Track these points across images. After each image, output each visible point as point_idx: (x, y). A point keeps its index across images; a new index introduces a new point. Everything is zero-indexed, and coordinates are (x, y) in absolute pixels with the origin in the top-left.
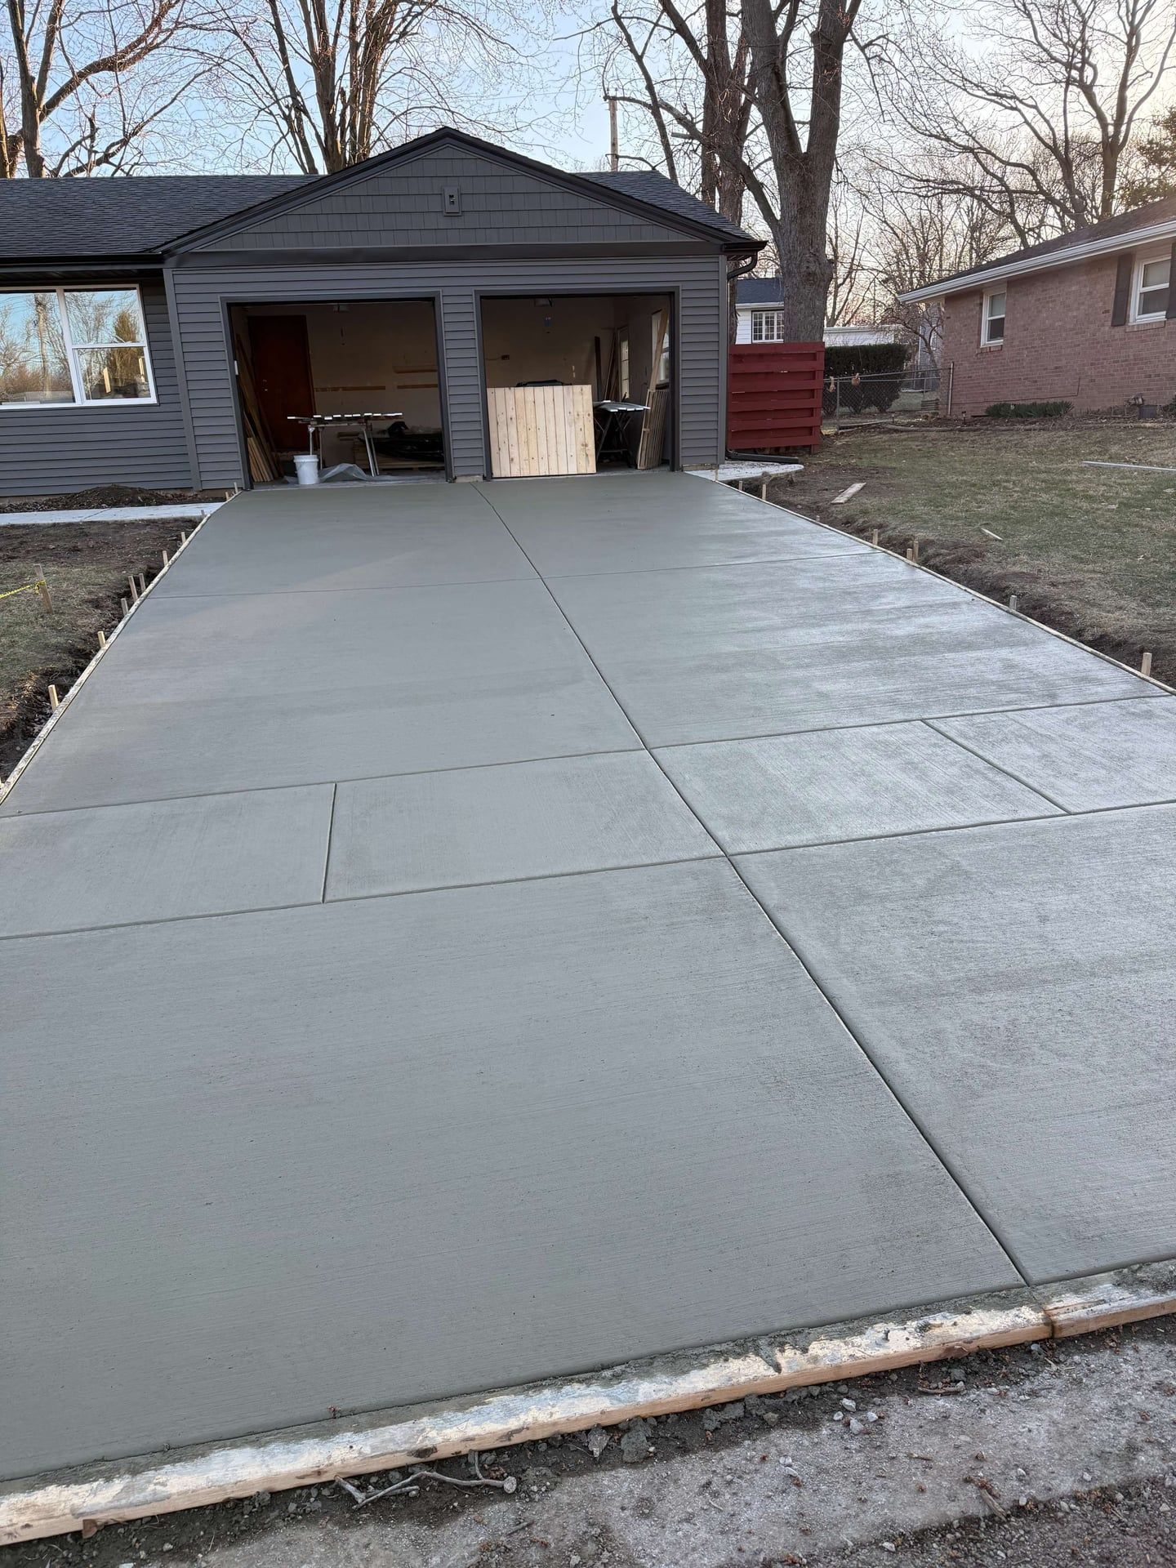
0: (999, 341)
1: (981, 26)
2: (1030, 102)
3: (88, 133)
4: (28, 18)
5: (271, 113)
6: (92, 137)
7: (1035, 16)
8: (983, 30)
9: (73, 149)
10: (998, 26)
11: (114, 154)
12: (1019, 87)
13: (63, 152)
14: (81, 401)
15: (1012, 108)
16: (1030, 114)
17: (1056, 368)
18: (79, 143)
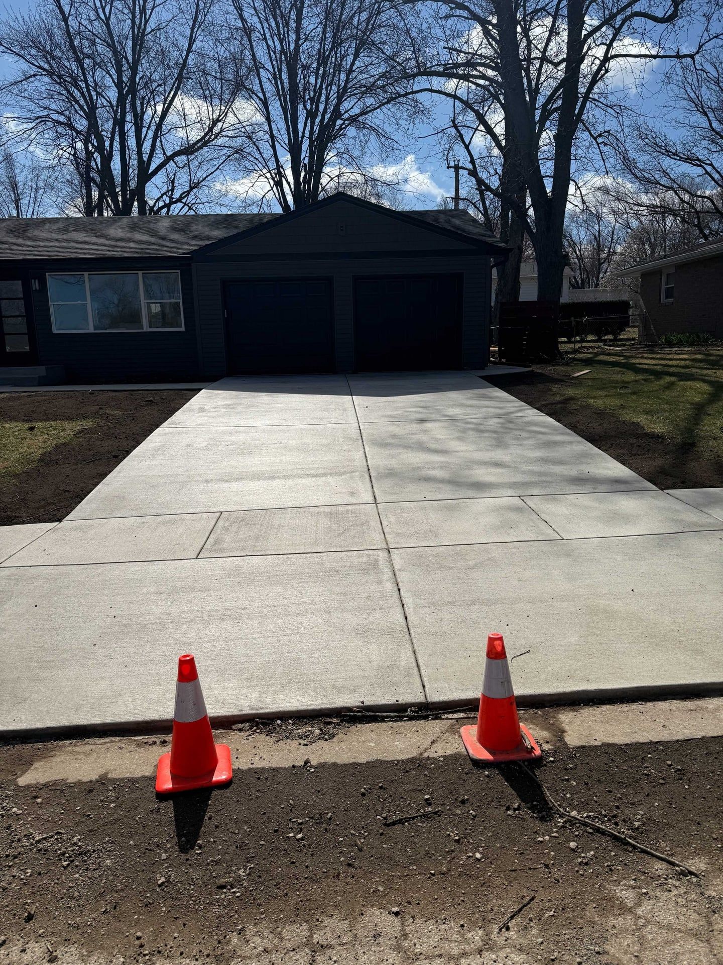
0: (671, 300)
1: (676, 122)
2: (708, 162)
3: (170, 188)
4: (144, 130)
5: (266, 177)
6: (172, 190)
7: (710, 115)
8: (677, 124)
9: (161, 197)
10: (687, 121)
11: (184, 197)
12: (702, 154)
13: (156, 198)
14: (146, 329)
15: (698, 165)
16: (709, 169)
17: (703, 315)
18: (165, 193)
